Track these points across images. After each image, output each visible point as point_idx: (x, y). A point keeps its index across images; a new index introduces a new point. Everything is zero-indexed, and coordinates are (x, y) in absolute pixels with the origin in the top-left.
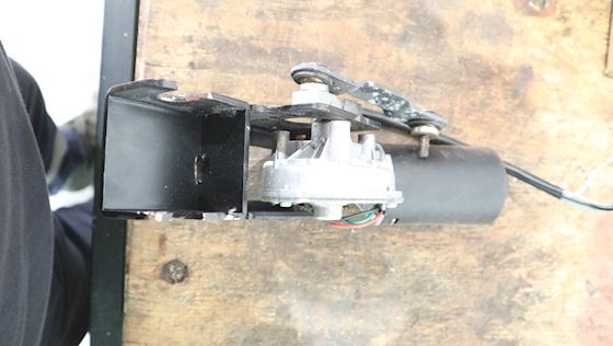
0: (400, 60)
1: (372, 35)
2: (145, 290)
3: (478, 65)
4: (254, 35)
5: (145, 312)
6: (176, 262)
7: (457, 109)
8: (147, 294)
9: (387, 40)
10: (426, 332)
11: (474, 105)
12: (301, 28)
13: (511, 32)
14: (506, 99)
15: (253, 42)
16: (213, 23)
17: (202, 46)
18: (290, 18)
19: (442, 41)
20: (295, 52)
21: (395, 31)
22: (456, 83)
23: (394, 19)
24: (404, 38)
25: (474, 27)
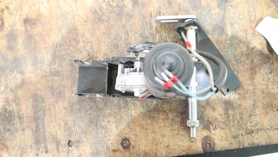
0: (30, 72)
1: (23, 85)
2: (135, 154)
3: (26, 41)
4: (31, 131)
5: (144, 153)
6: (122, 144)
7: (44, 46)
8: (136, 153)
10: (133, 38)
11: (42, 39)
12: (25, 113)
13: (12, 30)
14: (37, 27)
15: (34, 130)
16: (29, 147)
17: (39, 150)
18: (22, 118)
19: (20, 57)
20: (34, 114)
21: (20, 77)
22: (35, 49)
23: (15, 78)
24: (22, 73)
25: (12, 46)
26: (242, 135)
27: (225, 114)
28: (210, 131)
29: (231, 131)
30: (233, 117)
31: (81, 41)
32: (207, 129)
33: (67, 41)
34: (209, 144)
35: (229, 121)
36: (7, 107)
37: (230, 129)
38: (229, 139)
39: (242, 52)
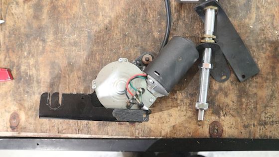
0: (51, 41)
1: (43, 52)
2: (140, 129)
3: (51, 12)
5: (149, 129)
7: (66, 17)
8: (141, 129)
9: (45, 47)
10: (151, 16)
11: (65, 11)
12: (43, 78)
18: (40, 83)
19: (44, 26)
20: (51, 80)
21: (41, 44)
22: (57, 19)
23: (37, 45)
24: (44, 41)
25: (38, 15)
26: (254, 125)
27: (238, 101)
28: (219, 117)
29: (242, 119)
30: (246, 106)
31: (101, 15)
32: (217, 114)
33: (88, 14)
34: (217, 130)
35: (241, 109)
36: (28, 71)
37: (241, 117)
38: (239, 128)
39: (265, 38)
